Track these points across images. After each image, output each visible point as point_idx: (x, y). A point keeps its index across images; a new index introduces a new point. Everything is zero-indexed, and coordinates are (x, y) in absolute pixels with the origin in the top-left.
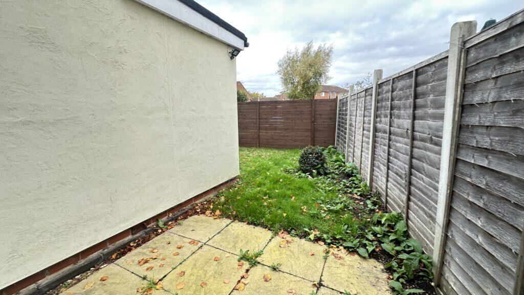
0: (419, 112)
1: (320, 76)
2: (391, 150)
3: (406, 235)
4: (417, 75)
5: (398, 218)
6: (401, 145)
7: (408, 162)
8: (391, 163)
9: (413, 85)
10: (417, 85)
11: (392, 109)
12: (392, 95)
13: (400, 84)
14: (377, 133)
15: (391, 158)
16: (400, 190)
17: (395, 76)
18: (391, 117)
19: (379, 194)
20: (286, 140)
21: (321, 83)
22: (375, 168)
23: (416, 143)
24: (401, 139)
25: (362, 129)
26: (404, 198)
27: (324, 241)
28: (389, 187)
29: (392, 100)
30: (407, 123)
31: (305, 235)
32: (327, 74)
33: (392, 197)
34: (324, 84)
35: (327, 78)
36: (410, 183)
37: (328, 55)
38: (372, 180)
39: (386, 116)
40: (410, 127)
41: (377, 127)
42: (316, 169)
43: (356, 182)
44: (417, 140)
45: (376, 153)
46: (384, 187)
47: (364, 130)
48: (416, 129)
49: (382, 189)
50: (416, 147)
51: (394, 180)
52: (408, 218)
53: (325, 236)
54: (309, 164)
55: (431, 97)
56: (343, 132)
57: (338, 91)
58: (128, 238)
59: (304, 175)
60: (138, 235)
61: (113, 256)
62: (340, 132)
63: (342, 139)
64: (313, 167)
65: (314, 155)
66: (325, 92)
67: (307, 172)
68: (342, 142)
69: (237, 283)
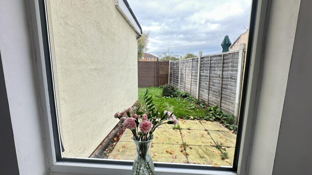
0: (225, 69)
1: (143, 47)
2: (211, 83)
3: (221, 112)
4: (224, 56)
5: (216, 108)
6: (216, 81)
7: (221, 87)
8: (210, 88)
9: (222, 59)
10: (224, 60)
11: (210, 67)
12: (210, 62)
13: (215, 58)
14: (201, 77)
15: (211, 86)
16: (216, 97)
17: (212, 55)
18: (210, 71)
19: (204, 101)
20: (143, 82)
21: (143, 52)
22: (200, 91)
23: (224, 79)
24: (216, 79)
25: (190, 76)
26: (219, 100)
27: (196, 119)
28: (209, 97)
29: (210, 64)
30: (220, 73)
31: (188, 118)
32: (146, 47)
33: (211, 101)
34: (145, 53)
35: (146, 49)
36: (222, 94)
37: (146, 36)
38: (199, 96)
39: (207, 70)
40: (221, 74)
41: (201, 75)
42: (173, 94)
43: (190, 99)
44: (224, 78)
45: (201, 85)
46: (207, 98)
47: (192, 76)
48: (224, 74)
49: (206, 99)
50: (224, 81)
51: (212, 94)
52: (221, 106)
53: (196, 117)
54: (169, 92)
55: (231, 64)
56: (175, 78)
57: (151, 56)
58: (114, 131)
59: (168, 97)
60: (117, 130)
61: (115, 139)
62: (172, 78)
63: (174, 81)
64: (171, 93)
65: (170, 88)
66: (145, 57)
67: (168, 96)
68: (174, 82)
69: (181, 135)
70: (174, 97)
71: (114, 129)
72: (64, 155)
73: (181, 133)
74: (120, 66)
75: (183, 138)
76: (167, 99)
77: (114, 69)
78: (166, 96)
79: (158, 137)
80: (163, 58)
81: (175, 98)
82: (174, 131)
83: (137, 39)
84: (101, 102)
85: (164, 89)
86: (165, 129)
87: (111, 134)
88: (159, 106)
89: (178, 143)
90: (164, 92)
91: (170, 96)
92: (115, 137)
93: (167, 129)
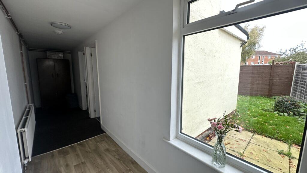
1: (255, 44)
34: (257, 50)
42: (292, 111)
54: (285, 108)
56: (304, 88)
57: (267, 54)
58: (207, 132)
59: (282, 114)
60: (210, 131)
61: (208, 139)
62: (298, 87)
63: (301, 92)
64: (290, 110)
65: (289, 102)
66: (256, 56)
67: (283, 112)
68: (302, 94)
69: (290, 164)
70: (294, 114)
71: (208, 130)
72: (182, 131)
73: (290, 162)
74: (218, 77)
75: (291, 168)
76: (281, 115)
77: (213, 81)
78: (279, 111)
79: (254, 153)
80: (289, 55)
81: (298, 117)
82: (279, 156)
83: (241, 46)
84: (200, 107)
85: (278, 103)
86: (266, 150)
87: (204, 133)
88: (264, 122)
89: (281, 170)
90: (276, 106)
91: (286, 112)
92: (208, 137)
93: (269, 150)
